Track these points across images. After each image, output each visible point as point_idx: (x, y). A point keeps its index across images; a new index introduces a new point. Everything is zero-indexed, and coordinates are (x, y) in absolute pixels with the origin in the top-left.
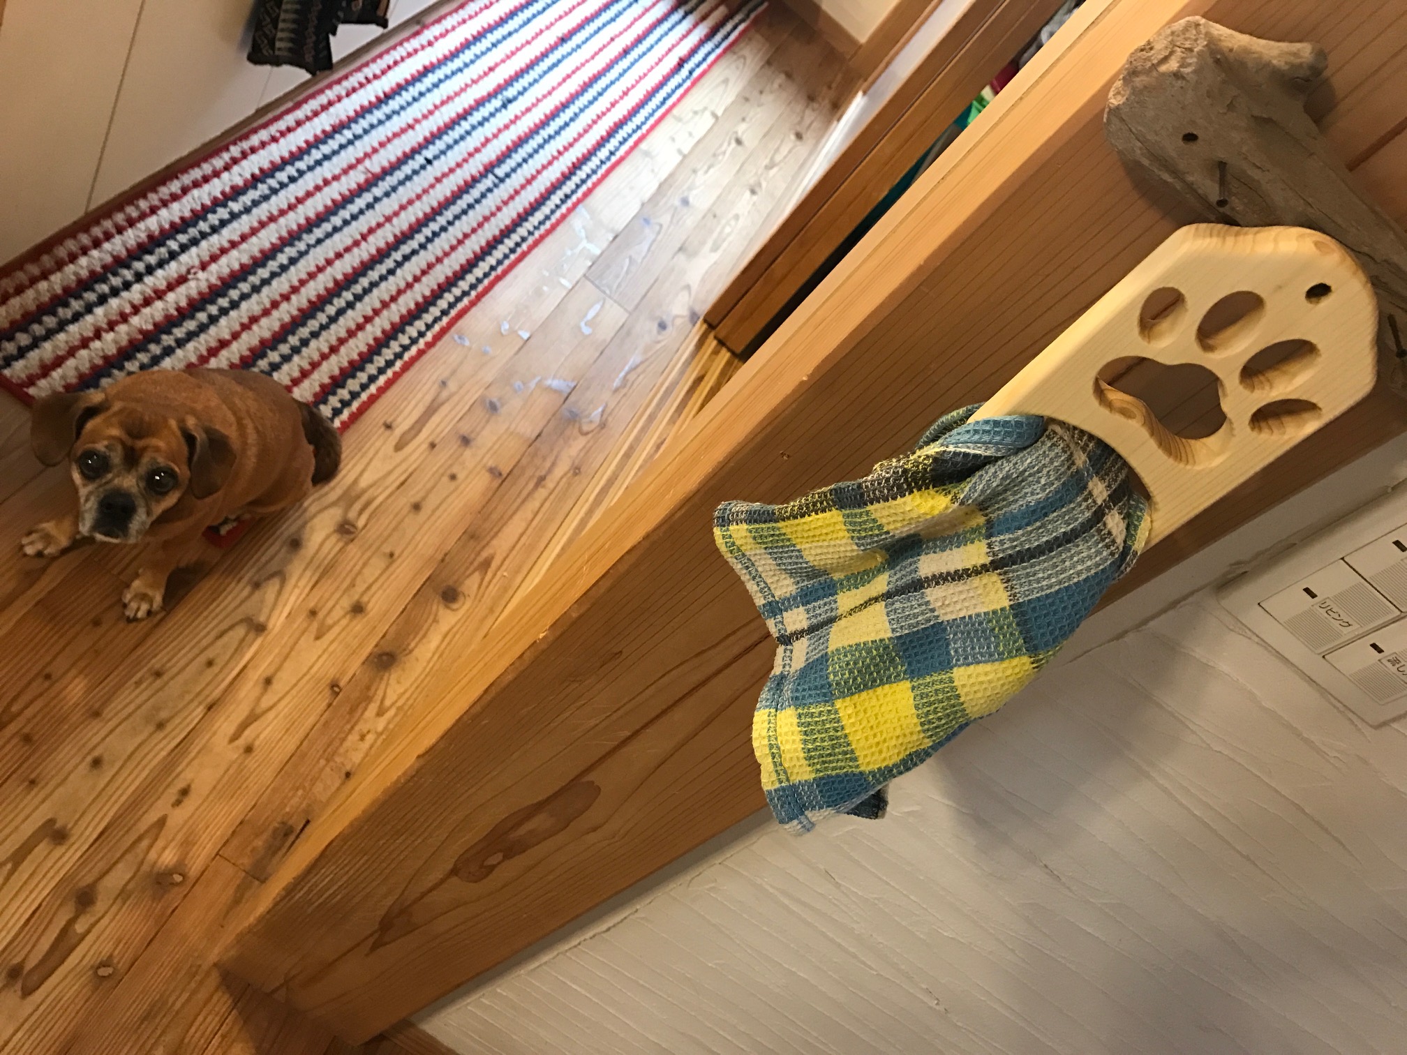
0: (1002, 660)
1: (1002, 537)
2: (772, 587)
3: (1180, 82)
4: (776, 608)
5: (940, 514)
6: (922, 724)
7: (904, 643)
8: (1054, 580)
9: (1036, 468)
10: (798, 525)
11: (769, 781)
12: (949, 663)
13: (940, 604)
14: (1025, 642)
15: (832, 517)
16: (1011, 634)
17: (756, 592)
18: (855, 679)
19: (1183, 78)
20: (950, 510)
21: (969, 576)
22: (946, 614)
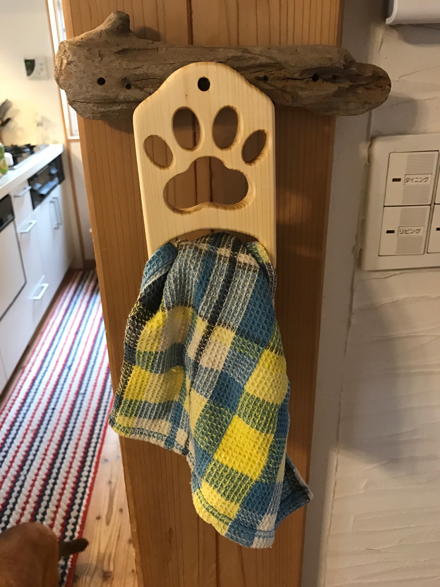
0: (258, 362)
1: (201, 307)
2: (160, 432)
3: (72, 64)
4: (170, 441)
5: (164, 322)
6: (257, 429)
7: (216, 398)
8: (241, 305)
9: (184, 264)
10: (129, 389)
11: (222, 530)
12: (240, 388)
13: (211, 364)
14: (258, 344)
15: (136, 371)
16: (249, 346)
17: (157, 441)
18: (212, 437)
19: (71, 62)
20: (167, 316)
21: (207, 338)
22: (218, 366)
